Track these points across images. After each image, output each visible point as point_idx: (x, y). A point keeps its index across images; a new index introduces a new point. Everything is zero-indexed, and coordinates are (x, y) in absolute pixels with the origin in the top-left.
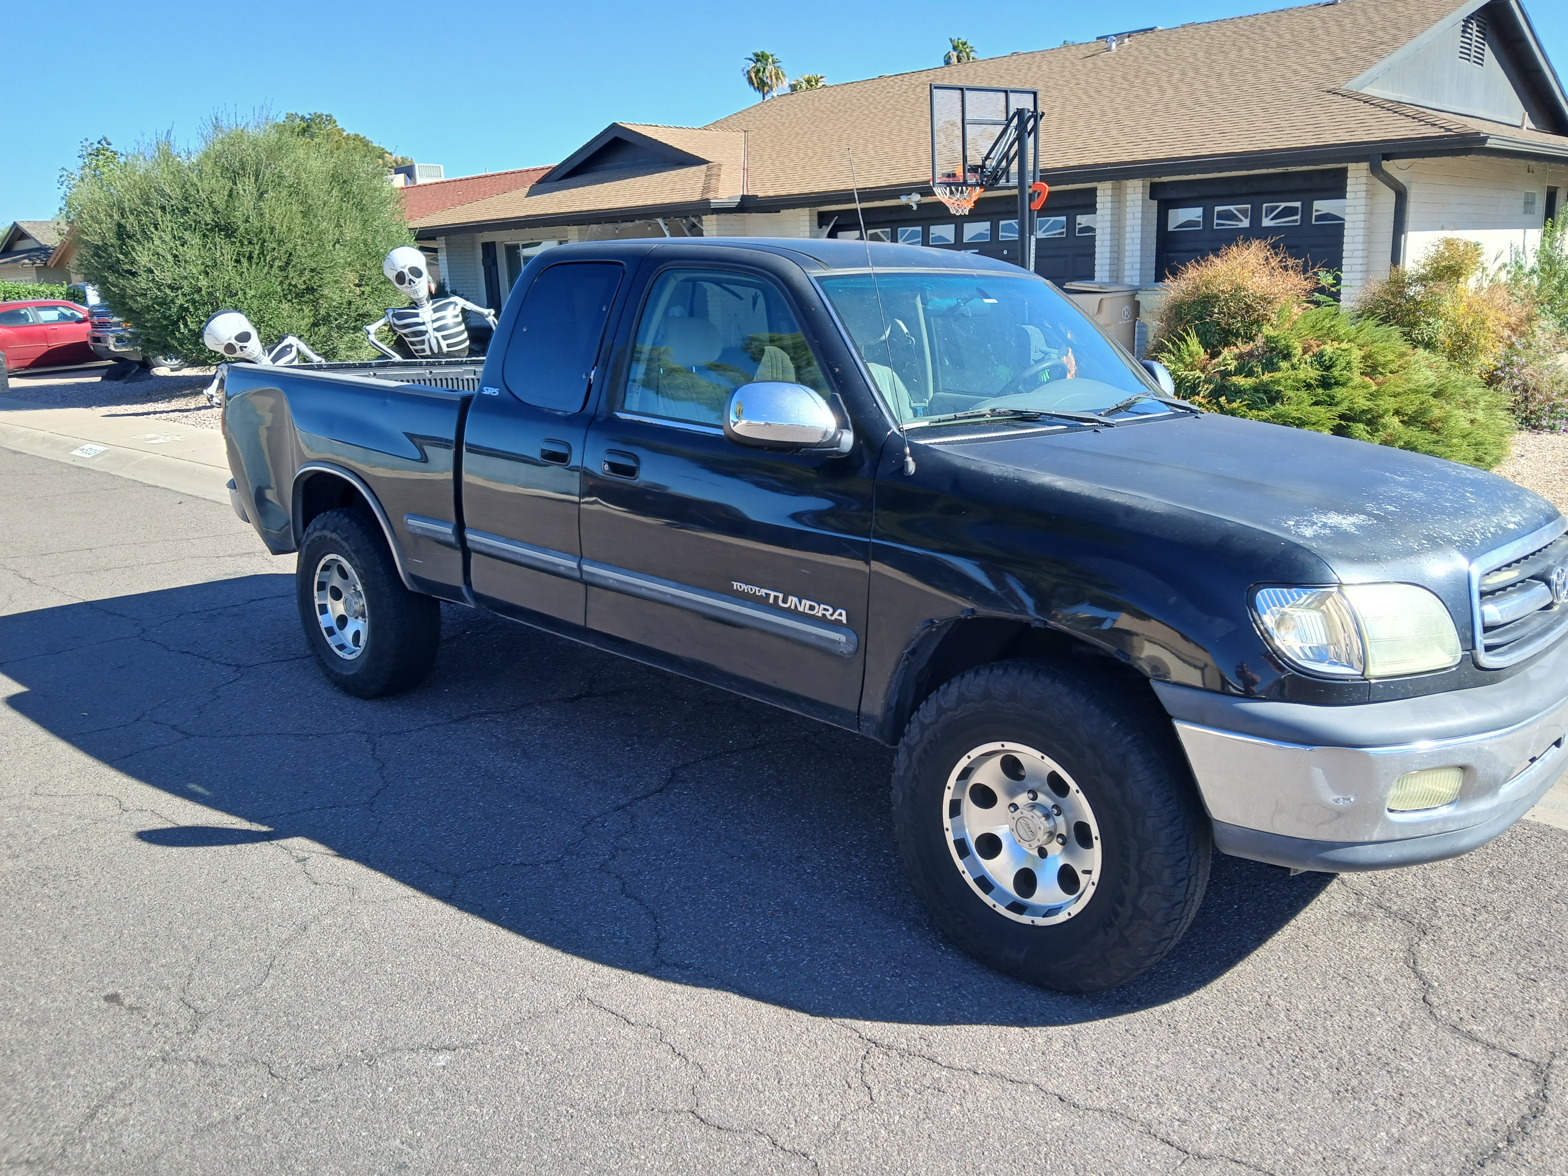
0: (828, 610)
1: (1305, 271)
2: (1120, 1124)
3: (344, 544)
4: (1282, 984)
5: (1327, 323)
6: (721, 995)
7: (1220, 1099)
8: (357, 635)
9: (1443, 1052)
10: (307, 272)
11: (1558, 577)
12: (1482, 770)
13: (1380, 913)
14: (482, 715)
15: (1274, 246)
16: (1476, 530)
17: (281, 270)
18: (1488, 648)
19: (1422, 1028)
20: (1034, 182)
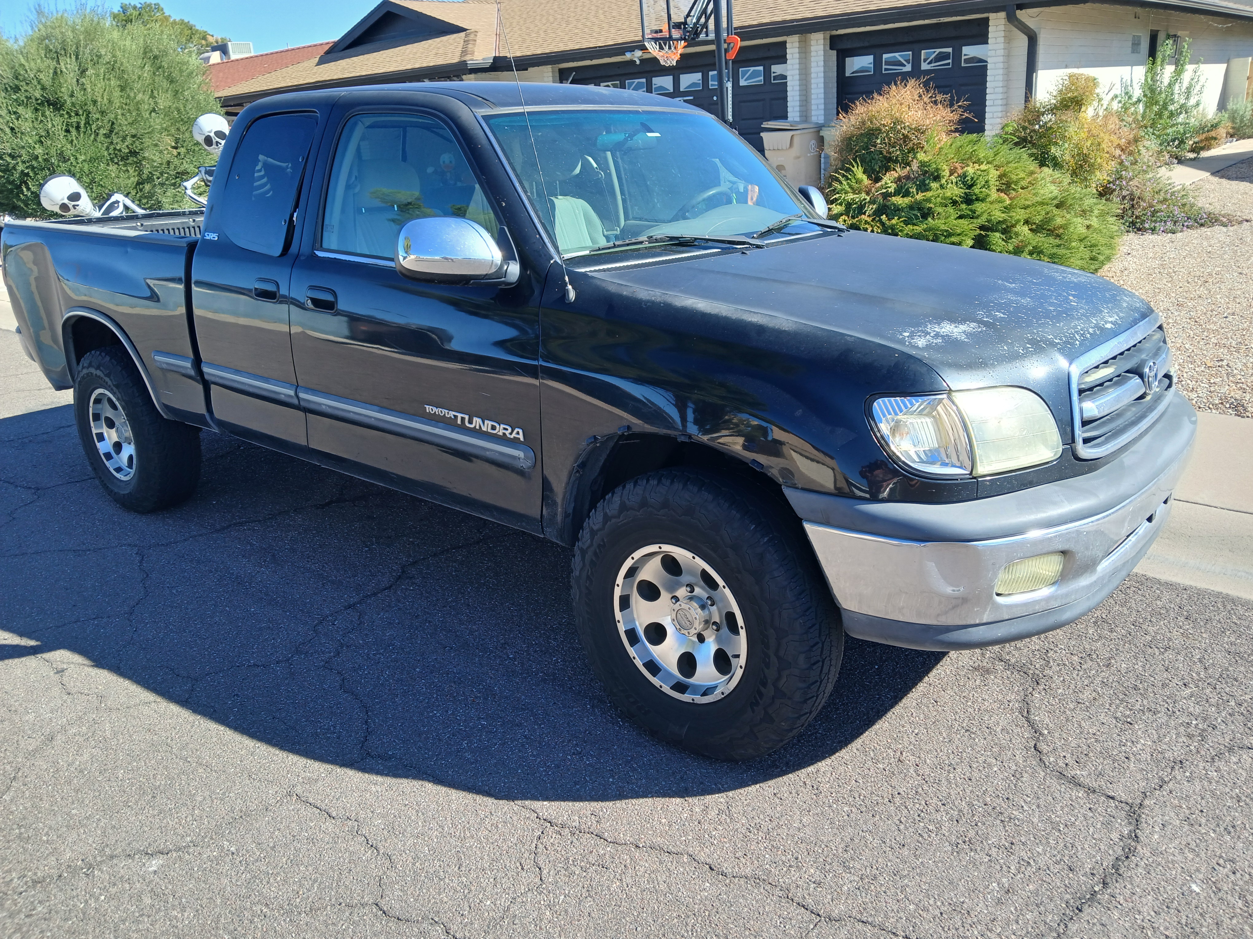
0: (507, 429)
1: (951, 105)
2: (762, 890)
3: (107, 379)
4: (913, 740)
5: (969, 149)
6: (416, 784)
7: (852, 859)
8: (131, 458)
9: (1050, 798)
10: (128, 138)
11: (1150, 369)
12: (1081, 553)
13: (1000, 666)
14: (241, 524)
15: (926, 85)
16: (1076, 332)
17: (106, 138)
18: (1086, 441)
19: (1033, 776)
20: (728, 35)
